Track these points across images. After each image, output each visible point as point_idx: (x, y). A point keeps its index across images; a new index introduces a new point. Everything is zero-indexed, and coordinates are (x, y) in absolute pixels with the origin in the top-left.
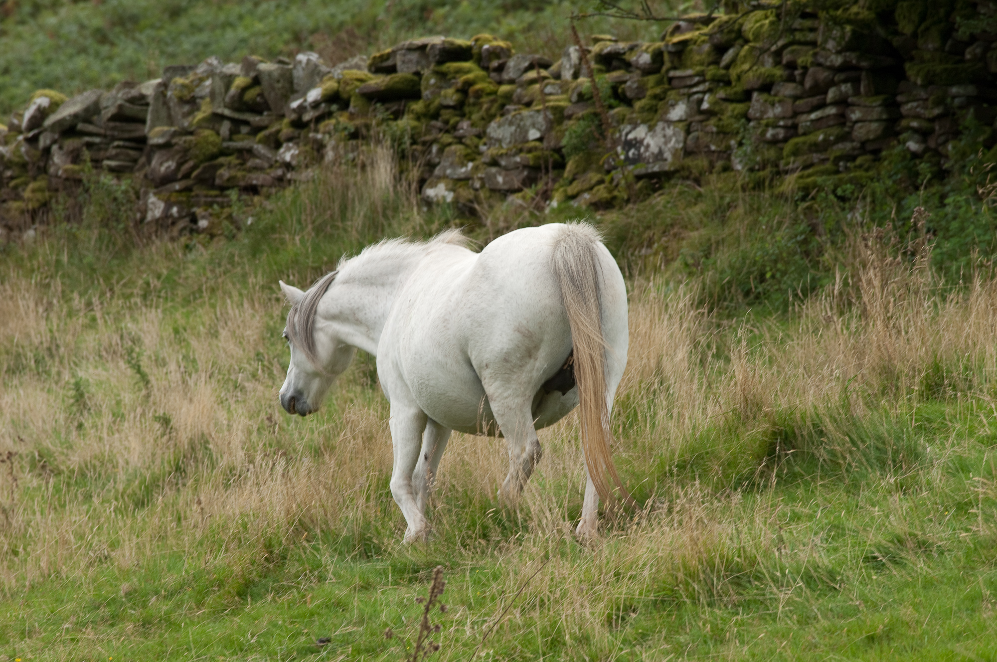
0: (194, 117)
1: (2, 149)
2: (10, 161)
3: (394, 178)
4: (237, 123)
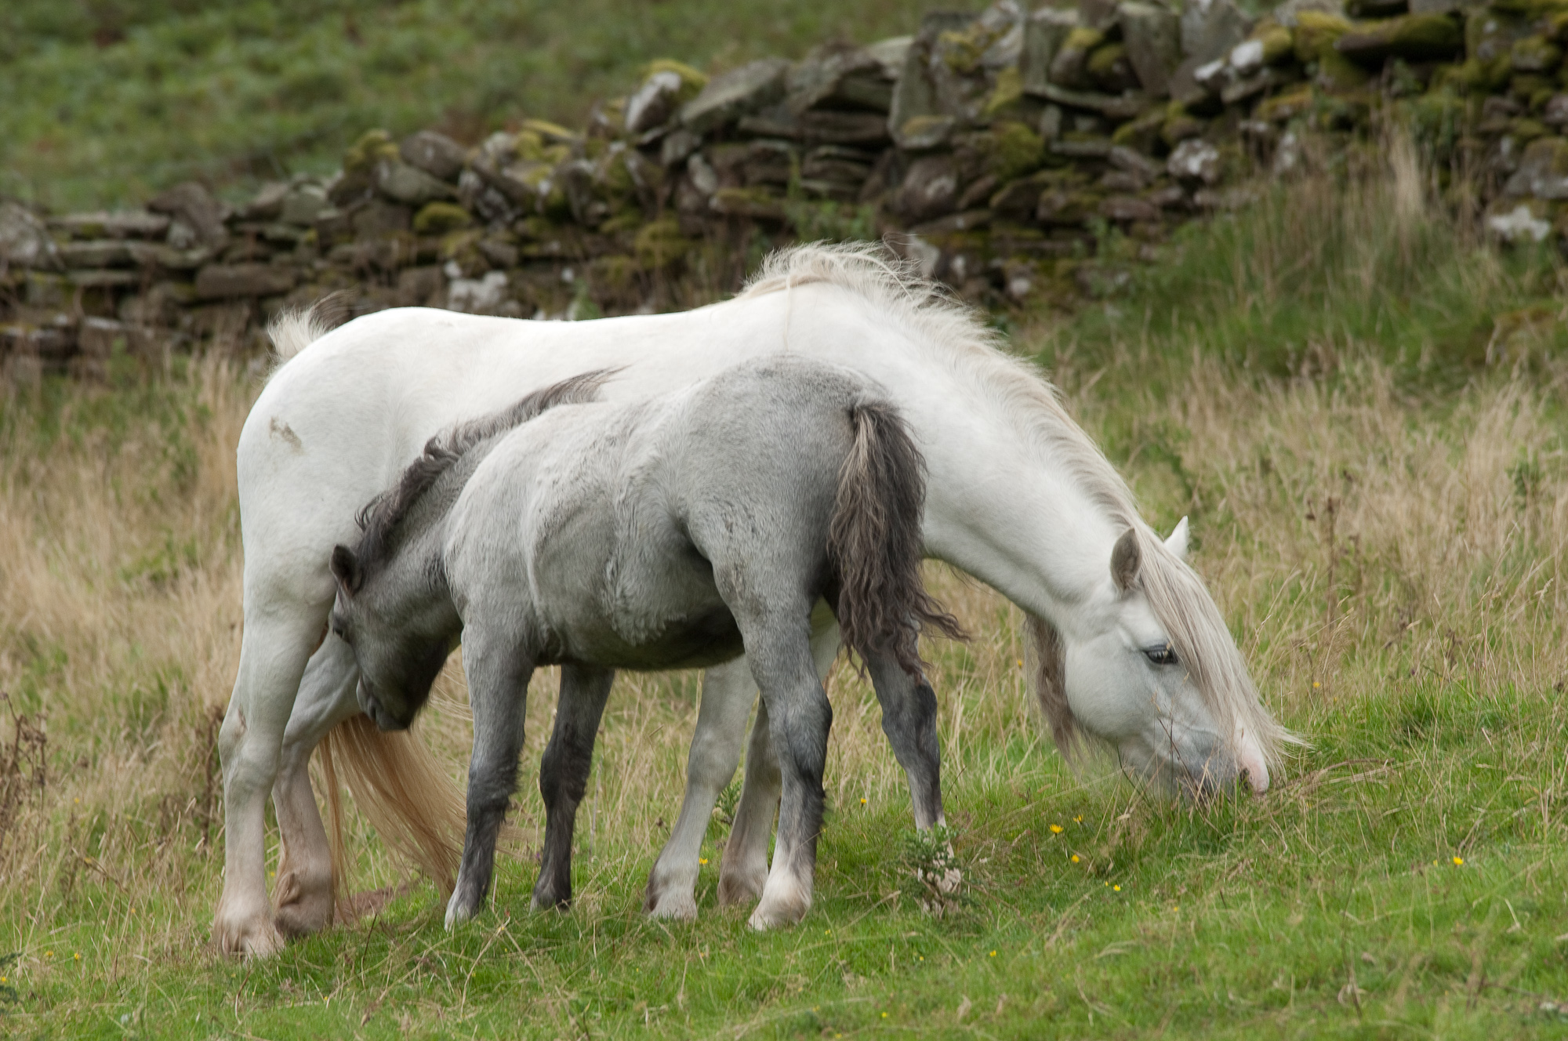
0: (988, 101)
1: (585, 165)
2: (603, 186)
3: (1428, 197)
4: (1070, 112)
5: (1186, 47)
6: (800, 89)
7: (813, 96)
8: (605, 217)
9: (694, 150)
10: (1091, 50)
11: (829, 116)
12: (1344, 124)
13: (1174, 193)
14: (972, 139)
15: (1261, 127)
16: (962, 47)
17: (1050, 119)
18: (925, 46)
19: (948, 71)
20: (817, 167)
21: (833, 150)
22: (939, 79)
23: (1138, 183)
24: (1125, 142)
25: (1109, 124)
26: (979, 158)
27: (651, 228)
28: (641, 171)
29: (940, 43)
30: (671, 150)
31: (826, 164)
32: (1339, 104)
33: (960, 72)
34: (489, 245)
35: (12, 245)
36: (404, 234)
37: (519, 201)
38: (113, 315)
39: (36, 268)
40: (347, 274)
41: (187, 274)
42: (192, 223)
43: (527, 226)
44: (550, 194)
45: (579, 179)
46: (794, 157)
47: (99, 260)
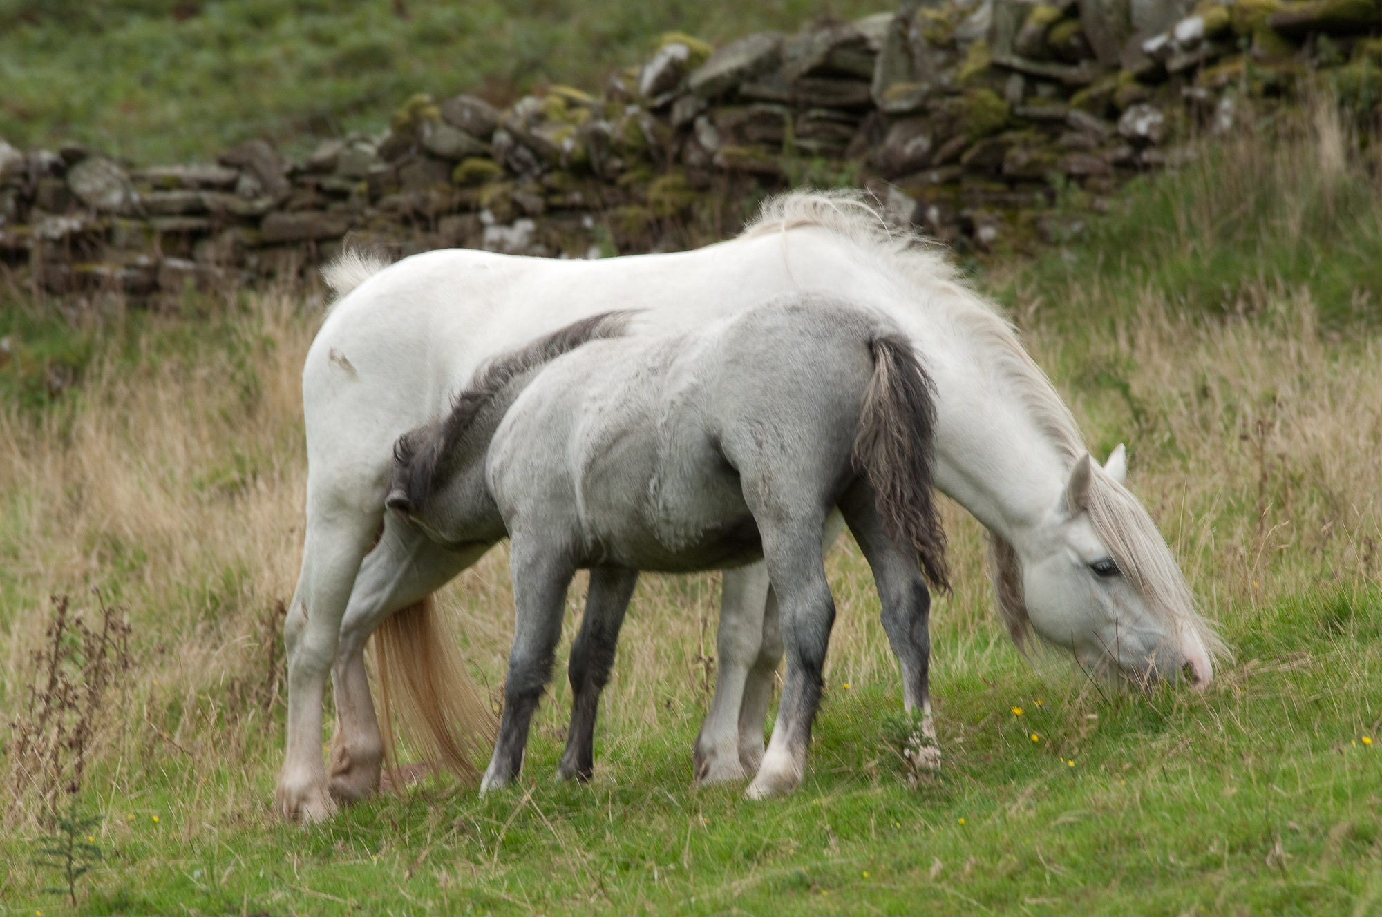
0: (959, 70)
1: (604, 126)
2: (619, 144)
3: (1349, 156)
4: (1032, 80)
5: (1136, 22)
6: (794, 59)
7: (806, 64)
8: (622, 171)
9: (700, 112)
10: (1051, 26)
11: (820, 83)
12: (1274, 91)
13: (1124, 152)
14: (946, 104)
15: (1201, 93)
16: (938, 22)
17: (1015, 86)
18: (905, 21)
19: (924, 43)
20: (809, 127)
21: (823, 113)
22: (917, 50)
23: (1092, 142)
24: (1081, 106)
25: (1066, 90)
26: (952, 120)
27: (661, 181)
28: (653, 131)
29: (918, 18)
30: (680, 113)
31: (817, 125)
32: (1268, 73)
33: (935, 45)
34: (519, 196)
35: (100, 194)
36: (444, 185)
37: (545, 157)
38: (189, 256)
39: (121, 215)
40: (394, 221)
41: (253, 220)
42: (258, 176)
43: (553, 179)
44: (573, 151)
45: (599, 138)
46: (788, 118)
47: (177, 208)
